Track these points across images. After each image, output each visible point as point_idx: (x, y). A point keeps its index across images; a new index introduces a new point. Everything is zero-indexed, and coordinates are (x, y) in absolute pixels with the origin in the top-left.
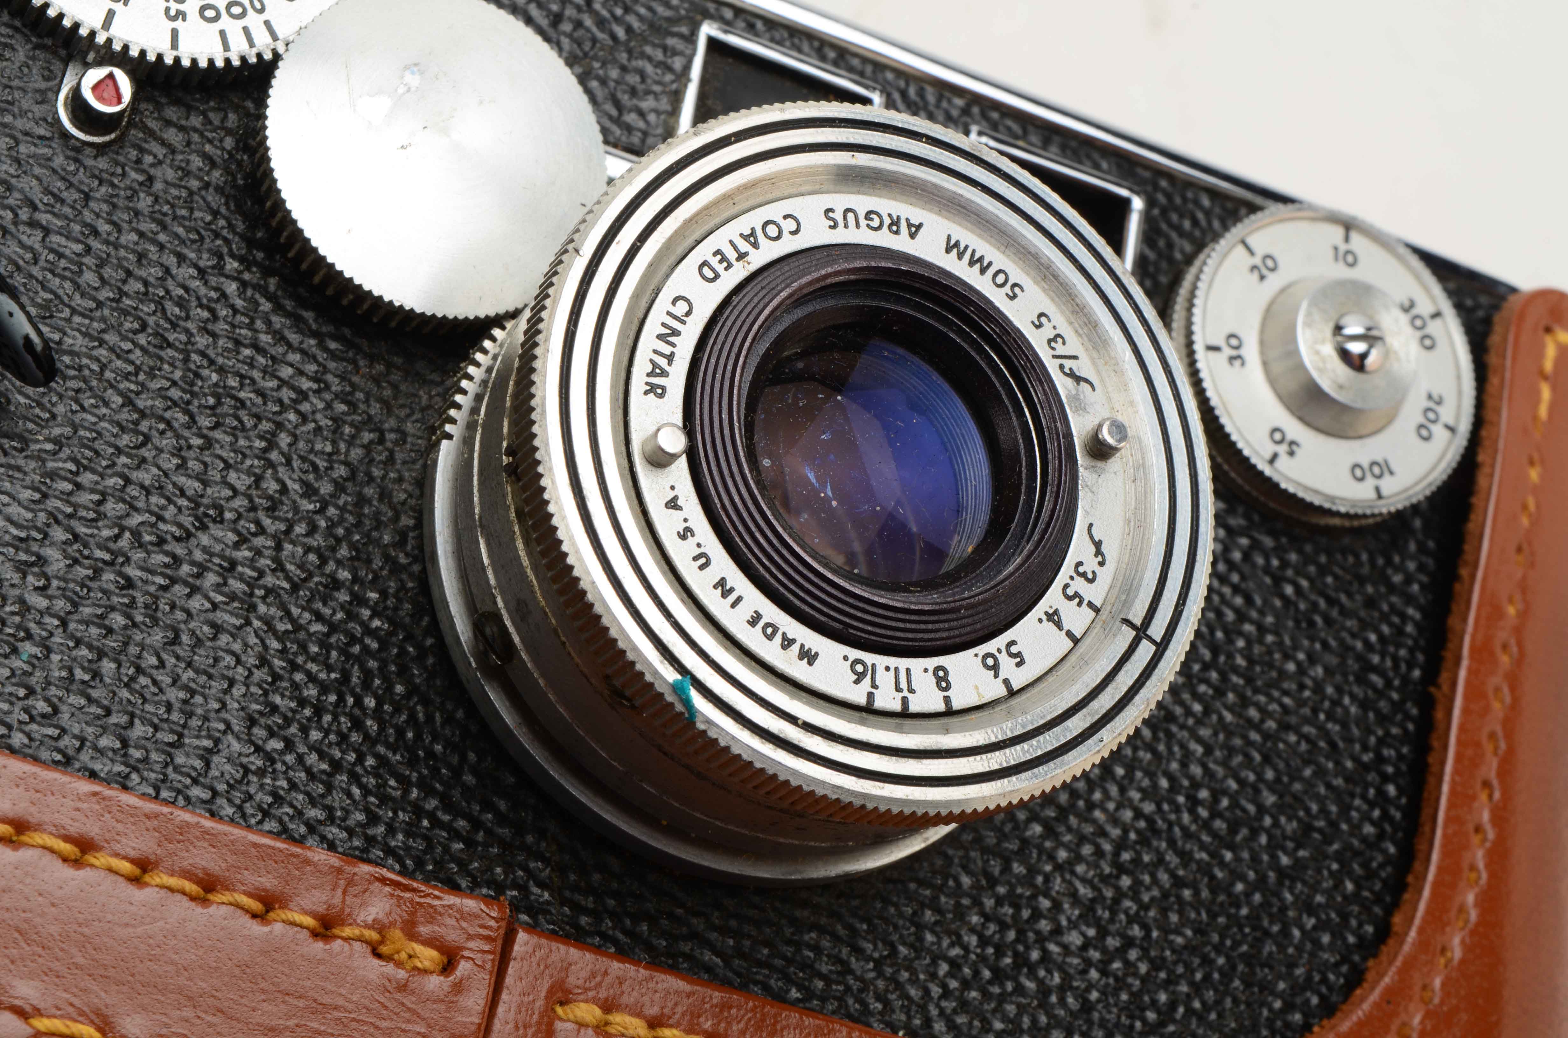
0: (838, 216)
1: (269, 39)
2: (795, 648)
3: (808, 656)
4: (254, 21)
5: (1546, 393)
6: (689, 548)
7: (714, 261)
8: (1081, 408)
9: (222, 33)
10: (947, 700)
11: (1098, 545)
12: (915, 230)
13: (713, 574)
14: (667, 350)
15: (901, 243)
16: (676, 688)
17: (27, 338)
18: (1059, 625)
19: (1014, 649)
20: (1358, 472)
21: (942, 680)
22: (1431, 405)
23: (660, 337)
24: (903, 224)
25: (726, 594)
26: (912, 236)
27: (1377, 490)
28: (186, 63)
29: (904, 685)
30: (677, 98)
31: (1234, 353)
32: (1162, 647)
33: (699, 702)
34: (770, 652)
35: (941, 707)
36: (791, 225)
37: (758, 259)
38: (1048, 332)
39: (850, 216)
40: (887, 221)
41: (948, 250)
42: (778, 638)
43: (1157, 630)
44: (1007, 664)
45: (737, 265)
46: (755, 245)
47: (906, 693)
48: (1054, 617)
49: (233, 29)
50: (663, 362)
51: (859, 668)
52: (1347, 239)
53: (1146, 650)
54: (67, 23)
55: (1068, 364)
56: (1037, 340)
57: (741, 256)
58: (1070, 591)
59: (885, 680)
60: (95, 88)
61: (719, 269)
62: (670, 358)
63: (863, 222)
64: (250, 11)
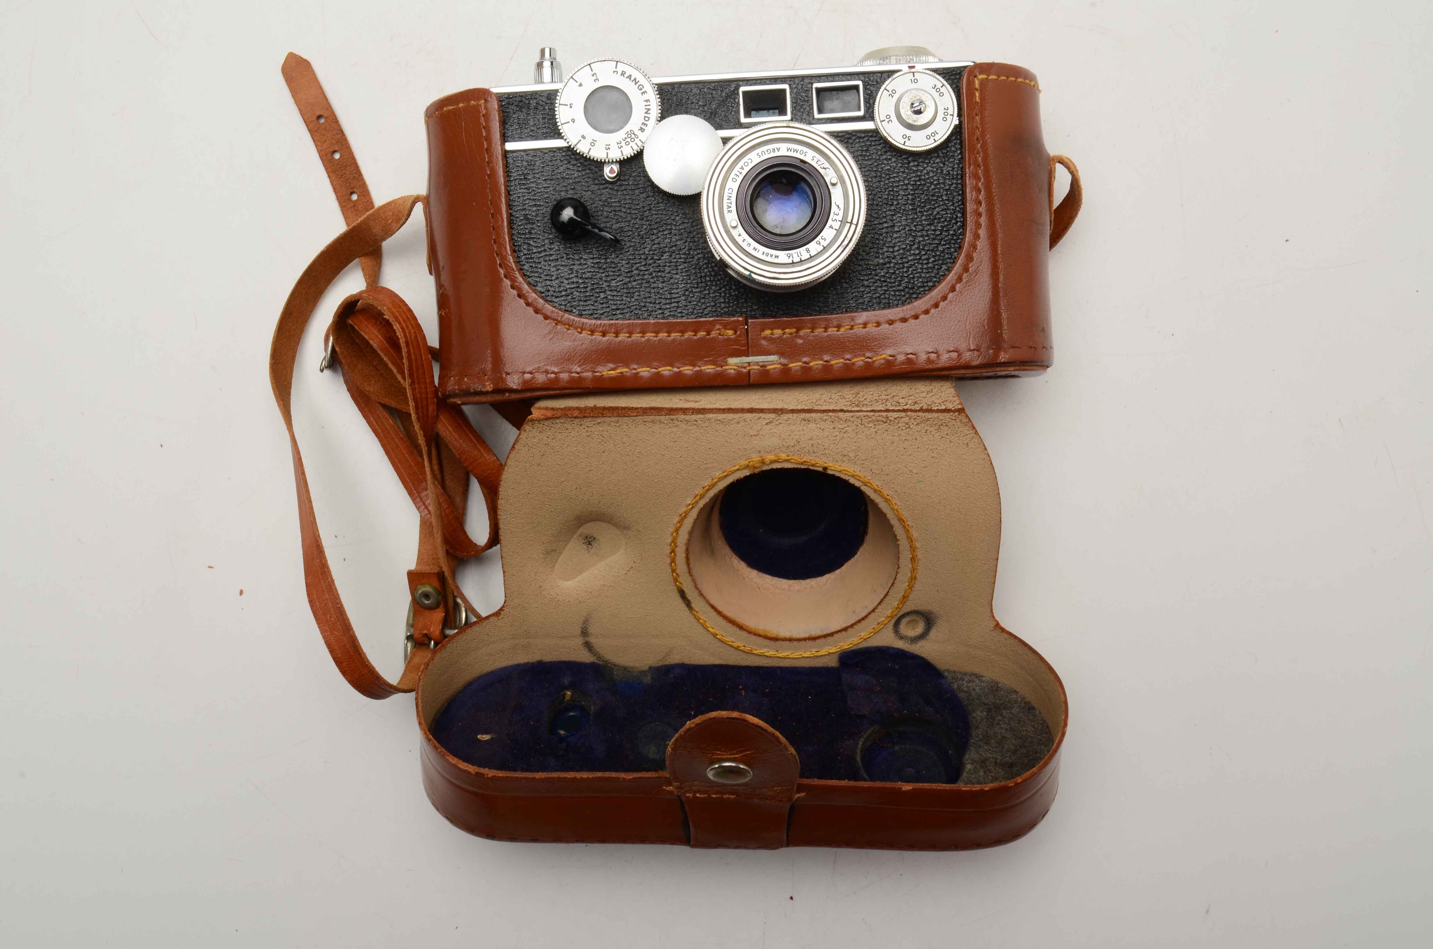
0: (760, 154)
1: (641, 143)
2: (774, 256)
3: (777, 257)
4: (637, 141)
5: (977, 94)
6: (746, 243)
7: (735, 177)
8: (827, 175)
9: (631, 147)
10: (810, 255)
11: (838, 206)
12: (778, 150)
13: (752, 247)
14: (730, 201)
15: (777, 154)
16: (750, 275)
17: (611, 238)
18: (832, 228)
19: (823, 238)
20: (928, 137)
21: (808, 251)
22: (946, 111)
23: (728, 199)
24: (776, 149)
25: (756, 250)
26: (778, 151)
27: (934, 139)
28: (626, 158)
29: (799, 255)
30: (738, 112)
31: (889, 120)
32: (857, 225)
33: (754, 276)
34: (769, 259)
35: (809, 257)
36: (750, 161)
37: (744, 172)
38: (816, 160)
39: (763, 153)
40: (772, 150)
41: (788, 151)
42: (769, 255)
43: (855, 222)
44: (822, 242)
45: (740, 176)
46: (743, 169)
47: (800, 257)
48: (831, 227)
49: (633, 144)
50: (729, 205)
51: (789, 255)
52: (914, 76)
53: (853, 227)
54: (599, 160)
55: (822, 166)
56: (813, 163)
57: (741, 173)
58: (833, 220)
59: (795, 255)
60: (610, 172)
61: (737, 178)
62: (731, 203)
63: (766, 153)
64: (636, 139)
